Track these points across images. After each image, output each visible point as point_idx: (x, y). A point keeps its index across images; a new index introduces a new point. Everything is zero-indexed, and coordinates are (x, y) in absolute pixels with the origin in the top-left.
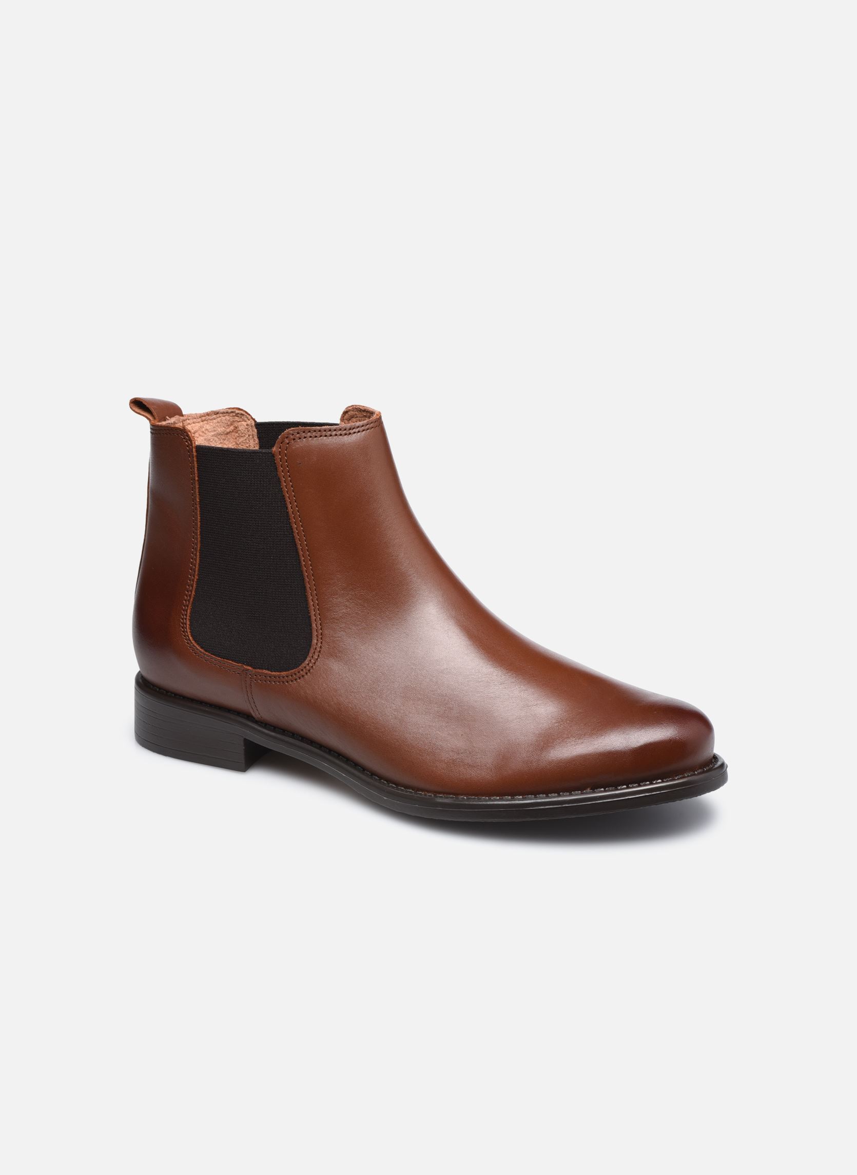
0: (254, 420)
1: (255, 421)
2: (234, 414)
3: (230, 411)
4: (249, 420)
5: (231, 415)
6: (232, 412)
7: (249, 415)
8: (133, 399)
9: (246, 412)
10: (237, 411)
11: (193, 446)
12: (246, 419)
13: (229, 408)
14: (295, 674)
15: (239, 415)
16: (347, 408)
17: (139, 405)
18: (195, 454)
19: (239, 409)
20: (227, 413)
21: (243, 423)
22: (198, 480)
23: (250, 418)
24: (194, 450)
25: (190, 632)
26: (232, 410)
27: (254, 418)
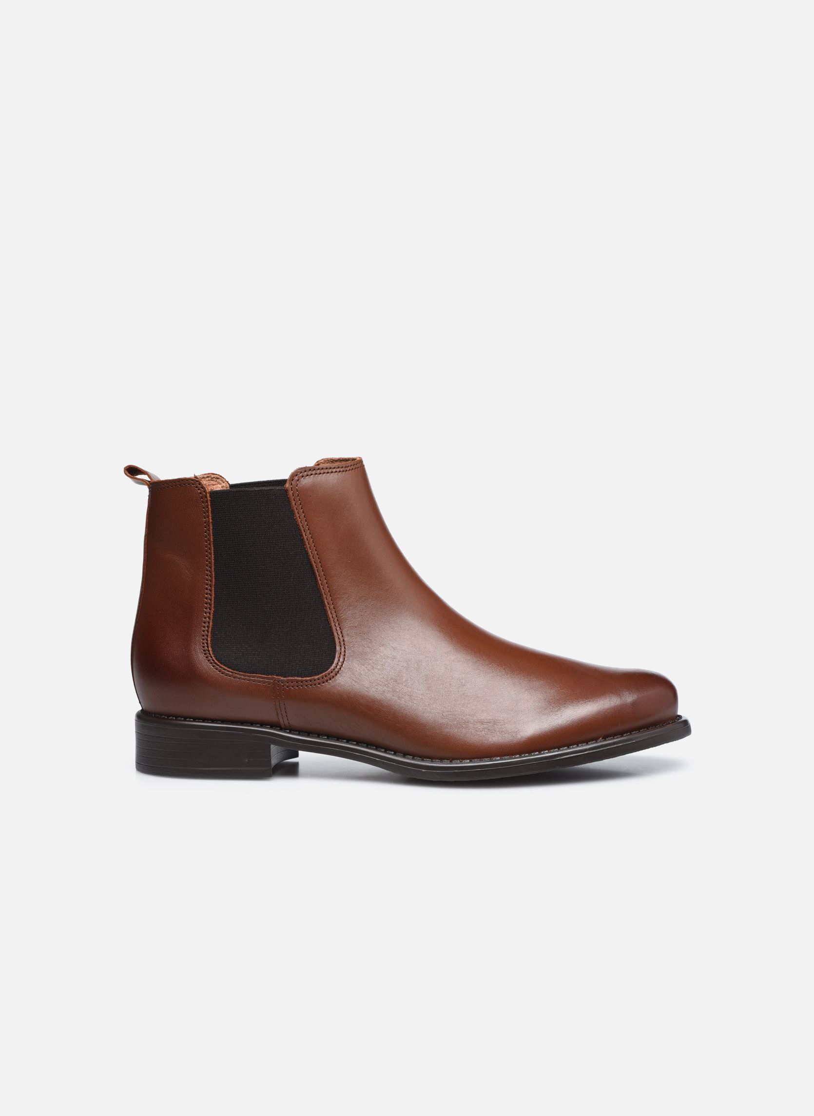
0: (228, 482)
1: (229, 484)
2: (210, 479)
3: (205, 476)
4: (224, 483)
5: (207, 479)
6: (208, 477)
7: (223, 478)
8: (128, 466)
9: (221, 476)
10: (213, 476)
11: (207, 491)
12: (221, 482)
13: (205, 474)
14: (326, 676)
15: (214, 479)
16: (317, 462)
17: (132, 471)
18: (209, 498)
19: (213, 474)
20: (203, 478)
21: (218, 485)
22: (212, 522)
23: (224, 480)
24: (208, 495)
25: (214, 656)
26: (208, 475)
27: (227, 480)
